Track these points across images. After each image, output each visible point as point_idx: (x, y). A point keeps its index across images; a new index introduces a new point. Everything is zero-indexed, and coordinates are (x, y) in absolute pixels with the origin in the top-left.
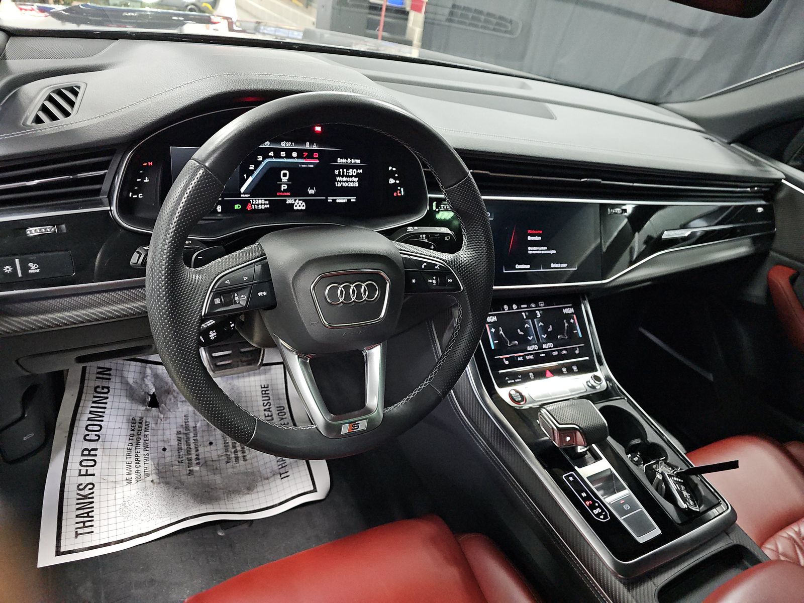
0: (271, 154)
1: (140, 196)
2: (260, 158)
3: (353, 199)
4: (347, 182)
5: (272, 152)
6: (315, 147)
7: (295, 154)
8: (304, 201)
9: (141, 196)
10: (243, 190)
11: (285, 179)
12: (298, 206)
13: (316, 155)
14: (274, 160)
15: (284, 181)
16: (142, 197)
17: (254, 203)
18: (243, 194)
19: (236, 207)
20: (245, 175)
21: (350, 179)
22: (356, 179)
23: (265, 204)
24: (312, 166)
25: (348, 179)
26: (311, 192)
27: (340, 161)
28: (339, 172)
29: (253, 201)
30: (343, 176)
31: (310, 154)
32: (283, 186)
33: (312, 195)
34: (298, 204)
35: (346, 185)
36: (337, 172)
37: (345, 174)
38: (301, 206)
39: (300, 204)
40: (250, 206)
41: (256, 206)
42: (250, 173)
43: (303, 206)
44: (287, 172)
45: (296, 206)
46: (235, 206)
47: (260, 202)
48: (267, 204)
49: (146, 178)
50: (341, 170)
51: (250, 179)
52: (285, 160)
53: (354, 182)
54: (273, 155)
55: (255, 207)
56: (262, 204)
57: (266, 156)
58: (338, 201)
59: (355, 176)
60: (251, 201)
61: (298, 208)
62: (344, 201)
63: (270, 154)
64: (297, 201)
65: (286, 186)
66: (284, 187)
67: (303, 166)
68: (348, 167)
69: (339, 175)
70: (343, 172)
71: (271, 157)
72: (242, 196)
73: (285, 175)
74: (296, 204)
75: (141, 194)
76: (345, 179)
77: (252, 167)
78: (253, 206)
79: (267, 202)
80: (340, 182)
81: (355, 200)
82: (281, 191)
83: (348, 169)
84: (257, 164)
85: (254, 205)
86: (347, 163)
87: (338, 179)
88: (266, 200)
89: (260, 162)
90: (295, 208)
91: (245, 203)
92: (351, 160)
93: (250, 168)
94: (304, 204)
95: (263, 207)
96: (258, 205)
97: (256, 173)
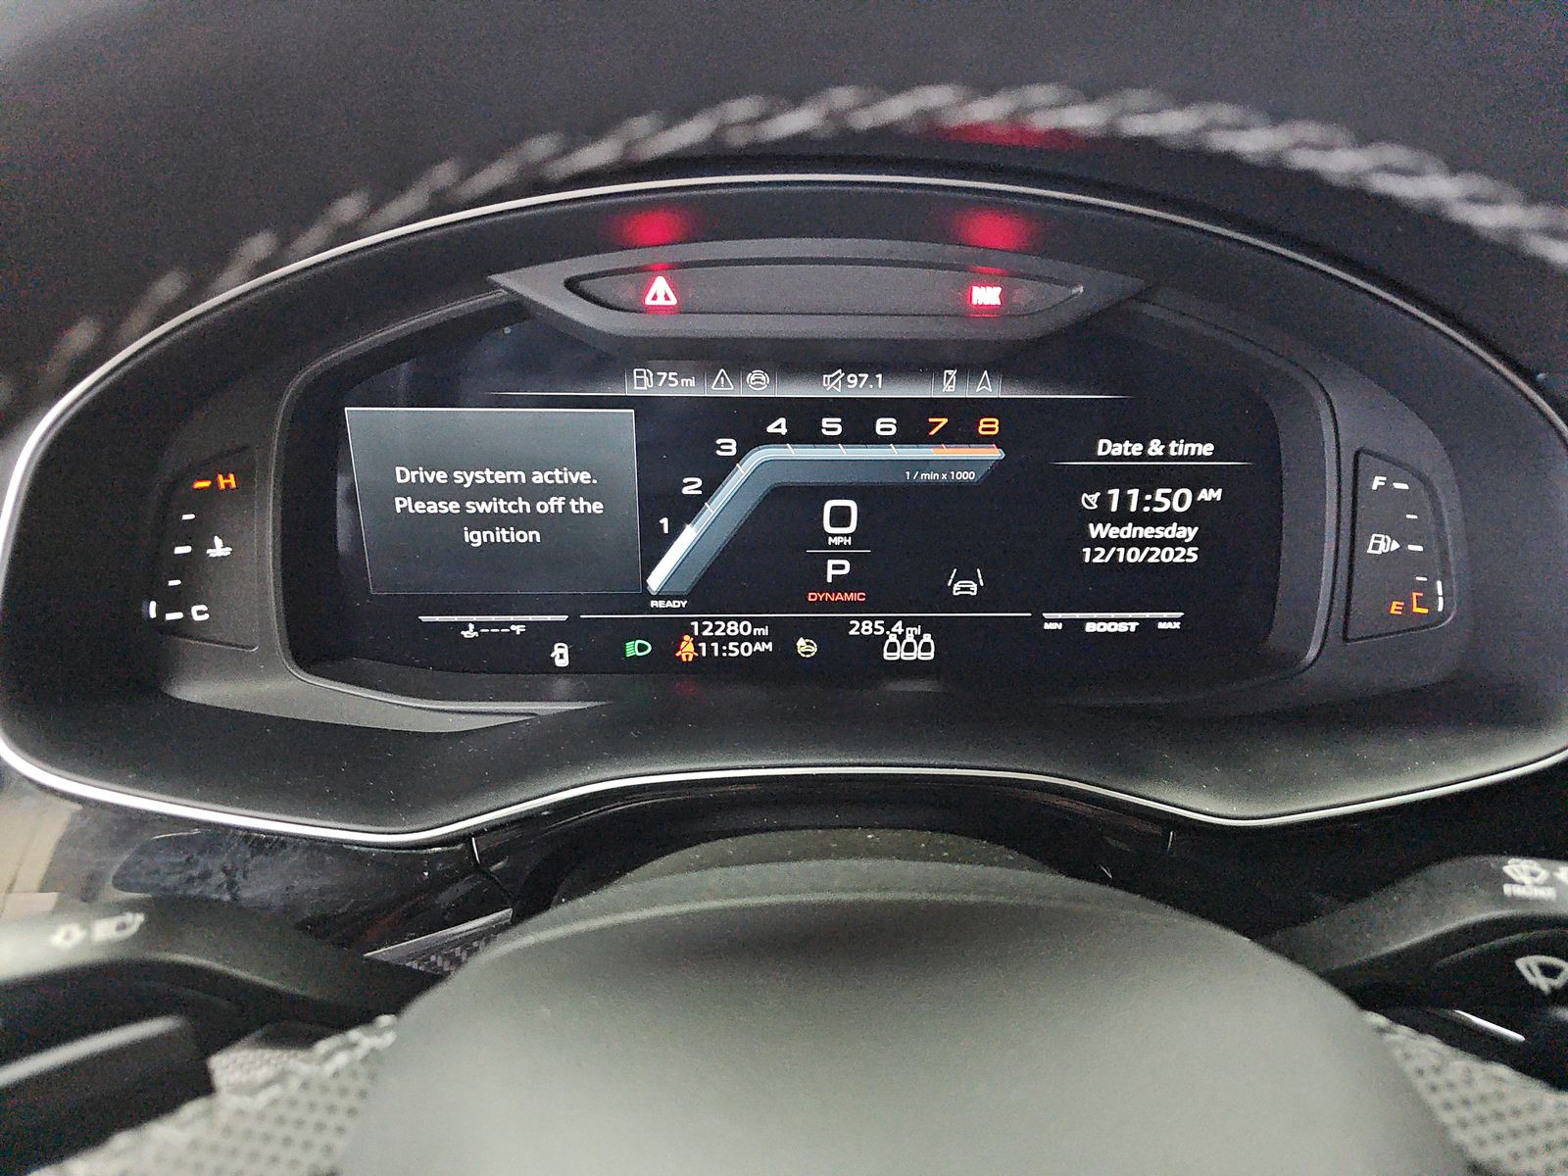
0: (779, 426)
1: (198, 613)
2: (729, 447)
3: (1169, 621)
4: (1141, 543)
5: (782, 421)
6: (986, 388)
7: (885, 425)
8: (927, 626)
9: (200, 613)
10: (656, 581)
11: (839, 535)
12: (901, 648)
13: (989, 425)
14: (791, 452)
15: (837, 541)
16: (206, 617)
17: (706, 633)
18: (658, 597)
19: (632, 649)
20: (665, 521)
21: (1161, 532)
22: (1189, 533)
23: (753, 639)
24: (969, 476)
25: (1147, 532)
26: (965, 587)
27: (1107, 447)
28: (1105, 501)
29: (702, 628)
30: (1121, 518)
31: (962, 422)
32: (831, 563)
33: (965, 602)
34: (901, 637)
35: (1135, 556)
36: (1090, 500)
37: (1133, 508)
38: (917, 648)
39: (910, 638)
40: (690, 647)
41: (715, 645)
42: (689, 510)
43: (926, 648)
44: (852, 504)
45: (893, 648)
46: (629, 645)
47: (734, 629)
48: (761, 639)
49: (218, 541)
50: (1115, 493)
51: (689, 535)
52: (842, 452)
53: (1175, 543)
54: (783, 431)
55: (710, 650)
56: (740, 639)
57: (753, 438)
58: (1090, 627)
59: (1183, 520)
60: (695, 624)
61: (900, 654)
62: (1122, 627)
63: (771, 429)
64: (898, 627)
65: (846, 563)
66: (836, 569)
67: (924, 476)
68: (1149, 477)
69: (1102, 515)
70: (1125, 500)
71: (777, 440)
72: (653, 603)
73: (840, 517)
74: (893, 638)
75: (204, 608)
76: (1130, 531)
77: (692, 487)
78: (703, 645)
79: (765, 632)
80: (1107, 543)
81: (1177, 625)
82: (824, 587)
83: (1147, 488)
84: (717, 472)
85: (709, 640)
86: (1144, 456)
87: (1096, 531)
88: (756, 623)
89: (730, 464)
90: (887, 656)
91: (669, 633)
92: (1165, 442)
93: (686, 491)
94: (927, 638)
95: (747, 650)
96: (727, 639)
97: (711, 510)
